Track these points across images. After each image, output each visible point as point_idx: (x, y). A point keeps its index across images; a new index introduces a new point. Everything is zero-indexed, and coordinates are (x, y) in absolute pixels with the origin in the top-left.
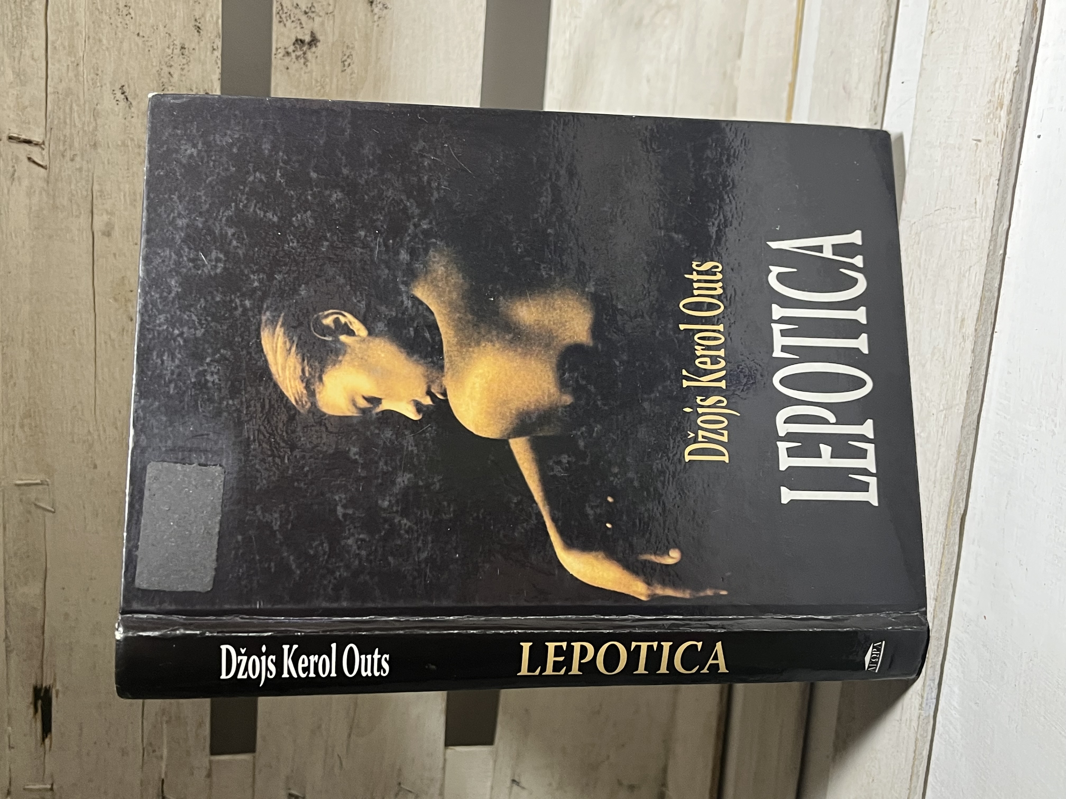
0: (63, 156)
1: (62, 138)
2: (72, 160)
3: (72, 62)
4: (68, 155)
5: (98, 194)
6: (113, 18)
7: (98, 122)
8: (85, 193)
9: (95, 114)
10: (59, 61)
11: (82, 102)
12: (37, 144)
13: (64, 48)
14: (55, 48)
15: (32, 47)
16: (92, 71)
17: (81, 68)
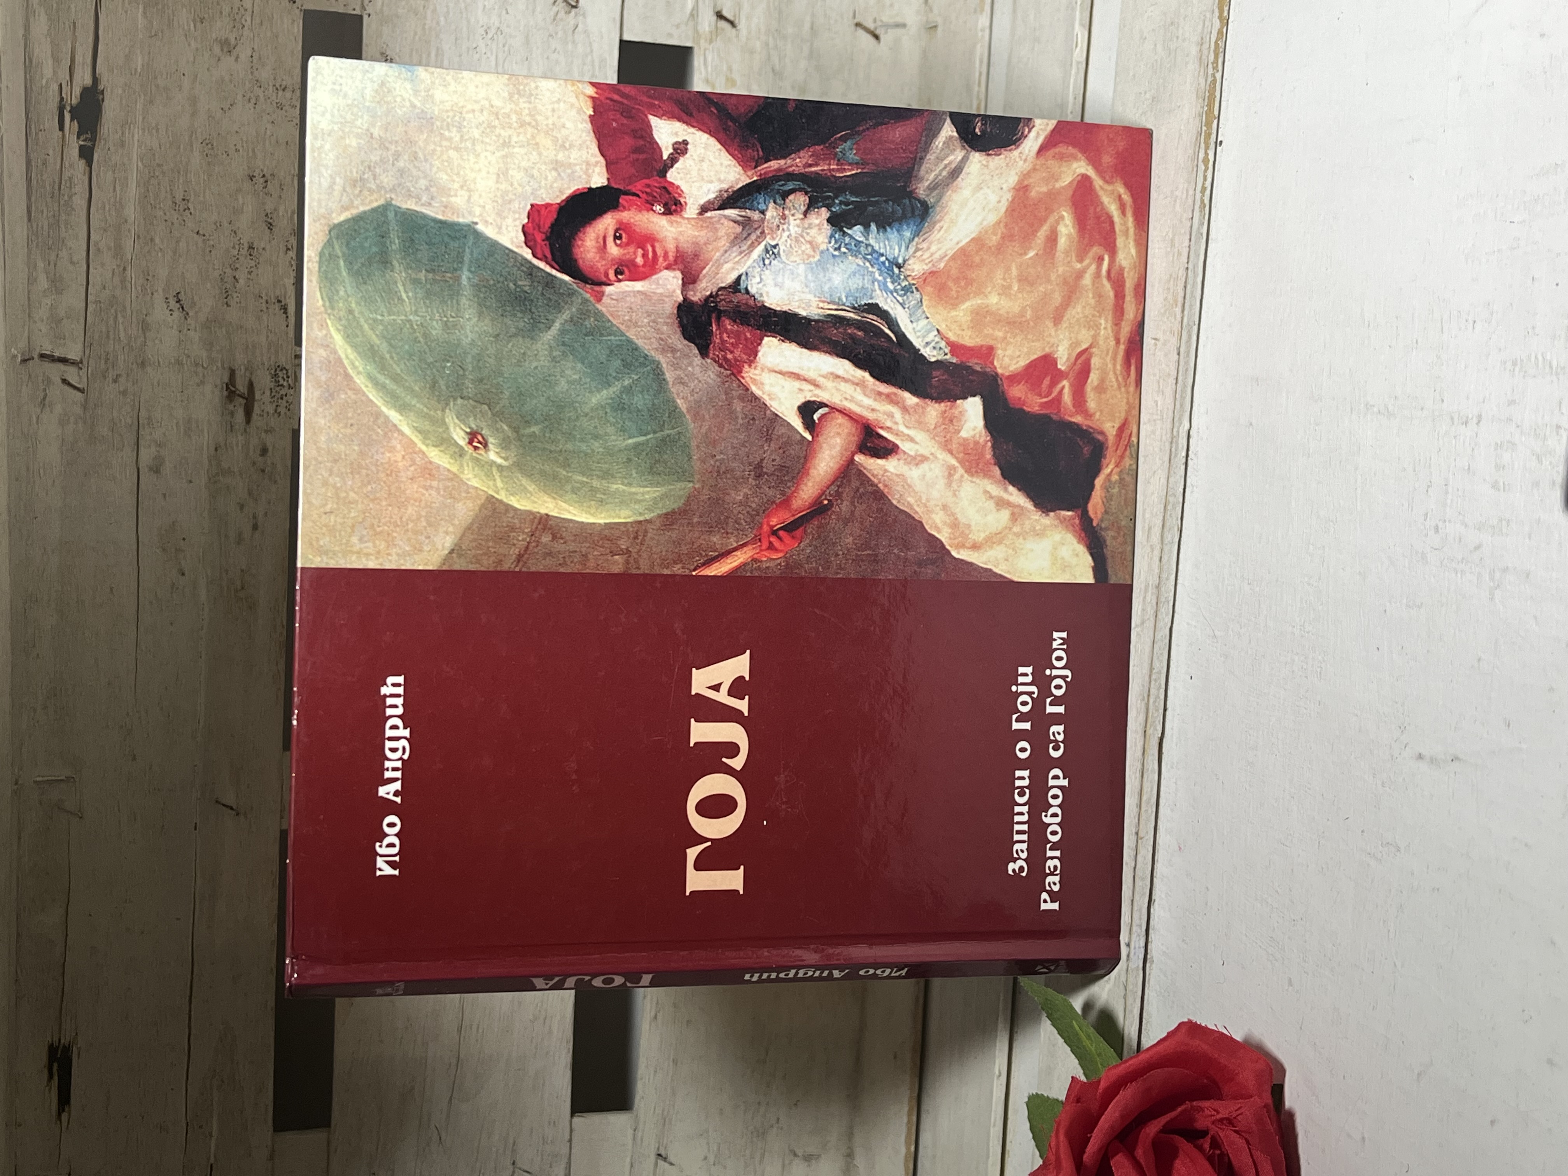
0: (105, 377)
1: (103, 356)
2: (115, 381)
3: (118, 266)
4: (111, 374)
5: (146, 421)
6: (168, 213)
7: (147, 334)
8: (129, 421)
9: (145, 327)
10: (103, 265)
11: (129, 312)
12: (74, 363)
13: (109, 249)
14: (99, 250)
15: (70, 248)
16: (142, 276)
17: (128, 272)
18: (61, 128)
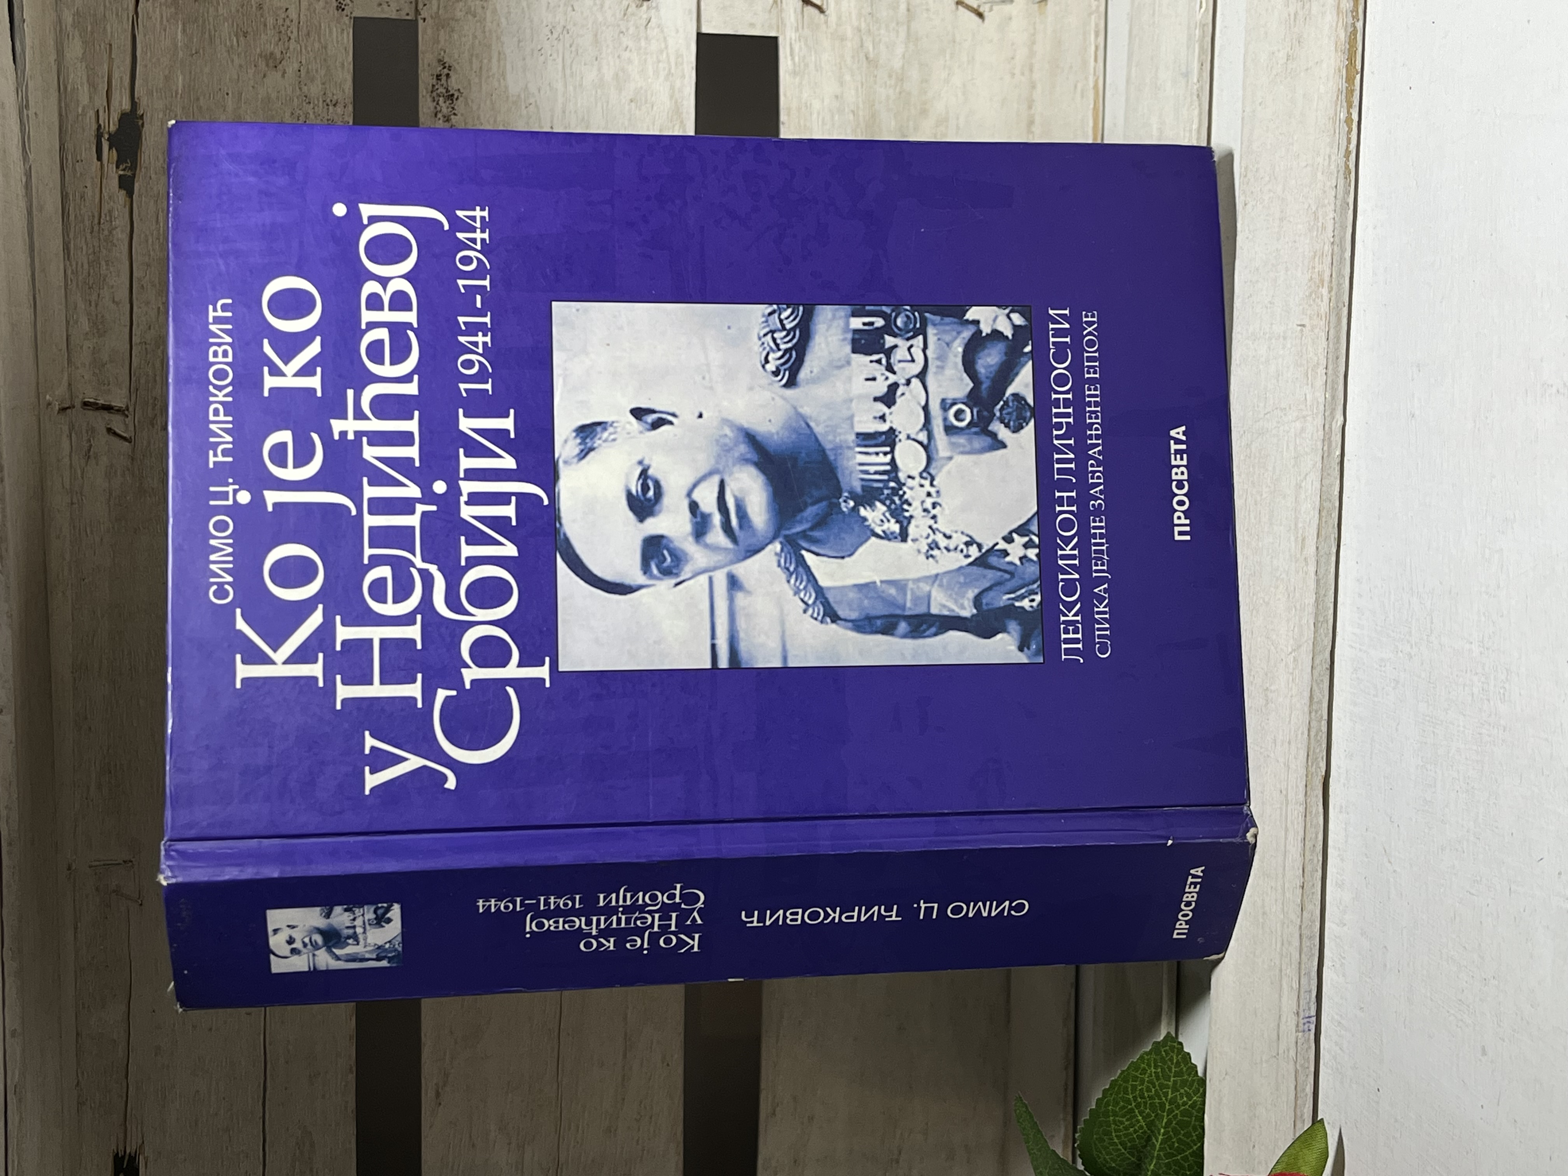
18: (99, 158)
